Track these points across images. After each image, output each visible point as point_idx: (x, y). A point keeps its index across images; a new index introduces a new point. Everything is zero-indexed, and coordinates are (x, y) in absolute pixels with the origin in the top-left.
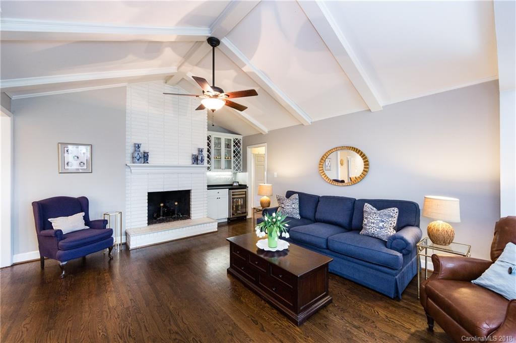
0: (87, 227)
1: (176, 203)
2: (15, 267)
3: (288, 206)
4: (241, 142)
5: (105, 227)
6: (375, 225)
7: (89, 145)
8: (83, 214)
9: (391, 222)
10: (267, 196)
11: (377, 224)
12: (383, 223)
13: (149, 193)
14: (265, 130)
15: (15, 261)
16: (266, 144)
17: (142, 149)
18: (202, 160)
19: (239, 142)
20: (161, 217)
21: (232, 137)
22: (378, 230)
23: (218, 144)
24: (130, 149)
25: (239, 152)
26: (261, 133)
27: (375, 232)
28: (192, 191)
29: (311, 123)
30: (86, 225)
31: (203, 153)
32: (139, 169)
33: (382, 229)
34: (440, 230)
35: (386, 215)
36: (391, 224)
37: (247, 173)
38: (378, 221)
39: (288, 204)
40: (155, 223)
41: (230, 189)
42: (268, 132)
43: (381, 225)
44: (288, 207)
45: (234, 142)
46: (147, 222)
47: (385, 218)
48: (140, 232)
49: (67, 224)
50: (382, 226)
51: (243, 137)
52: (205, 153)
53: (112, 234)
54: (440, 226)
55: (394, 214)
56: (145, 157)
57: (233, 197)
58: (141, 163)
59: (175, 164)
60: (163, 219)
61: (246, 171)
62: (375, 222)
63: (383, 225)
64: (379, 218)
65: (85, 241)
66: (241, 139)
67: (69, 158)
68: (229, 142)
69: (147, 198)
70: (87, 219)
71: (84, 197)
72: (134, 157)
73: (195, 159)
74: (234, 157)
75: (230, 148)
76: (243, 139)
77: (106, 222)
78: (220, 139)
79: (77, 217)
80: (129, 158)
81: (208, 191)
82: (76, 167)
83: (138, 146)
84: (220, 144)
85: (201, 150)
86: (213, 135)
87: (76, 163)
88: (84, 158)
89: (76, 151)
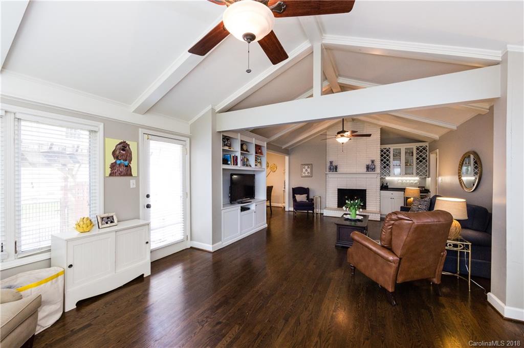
2: (290, 212)
4: (428, 148)
5: (312, 202)
7: (310, 164)
13: (338, 189)
14: (436, 137)
15: (290, 210)
16: (438, 150)
17: (334, 164)
18: (374, 169)
19: (424, 149)
21: (414, 146)
23: (398, 153)
24: (328, 164)
25: (424, 158)
26: (435, 140)
28: (367, 190)
29: (457, 127)
30: (307, 200)
31: (375, 163)
32: (332, 175)
37: (430, 179)
42: (440, 137)
45: (417, 150)
46: (337, 205)
48: (332, 209)
49: (301, 198)
51: (430, 143)
52: (378, 164)
53: (314, 205)
56: (336, 168)
58: (333, 171)
59: (355, 172)
61: (430, 177)
65: (303, 205)
66: (427, 146)
67: (304, 170)
68: (411, 150)
69: (337, 191)
70: (308, 197)
71: (308, 188)
72: (330, 169)
73: (368, 168)
74: (417, 164)
75: (412, 156)
76: (429, 146)
77: (313, 200)
78: (400, 149)
79: (305, 196)
80: (328, 170)
81: (382, 191)
82: (307, 174)
83: (331, 163)
84: (400, 153)
85: (373, 162)
86: (392, 147)
87: (306, 173)
88: (309, 170)
89: (306, 167)
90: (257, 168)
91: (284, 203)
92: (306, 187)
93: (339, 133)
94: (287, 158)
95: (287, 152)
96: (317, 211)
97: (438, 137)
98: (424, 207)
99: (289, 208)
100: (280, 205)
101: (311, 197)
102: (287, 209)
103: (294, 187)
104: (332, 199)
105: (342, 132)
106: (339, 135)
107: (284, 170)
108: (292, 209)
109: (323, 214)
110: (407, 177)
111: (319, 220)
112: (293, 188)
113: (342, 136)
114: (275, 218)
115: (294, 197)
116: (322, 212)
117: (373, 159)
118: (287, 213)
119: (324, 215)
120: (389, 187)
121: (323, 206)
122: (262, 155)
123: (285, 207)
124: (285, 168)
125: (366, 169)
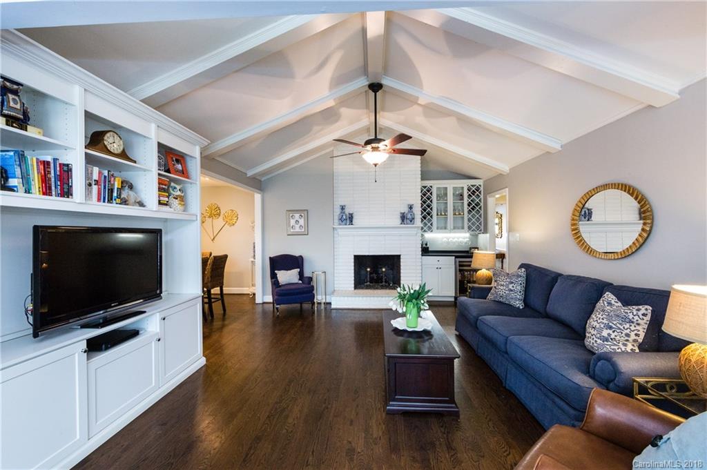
0: (301, 282)
1: (384, 270)
2: (265, 305)
3: (503, 285)
4: (482, 189)
5: (310, 284)
6: (595, 332)
7: (305, 210)
8: (299, 270)
9: (628, 331)
10: (488, 269)
11: (601, 330)
12: (611, 332)
13: (355, 256)
14: (504, 168)
15: (265, 301)
16: (507, 189)
17: (347, 211)
18: (412, 220)
19: (478, 189)
20: (368, 283)
21: (465, 184)
22: (599, 341)
23: (443, 195)
24: (338, 211)
25: (477, 204)
26: (501, 174)
27: (595, 345)
28: (401, 257)
29: (562, 147)
30: (300, 280)
31: (414, 209)
32: (344, 231)
33: (607, 340)
34: (693, 360)
35: (618, 316)
36: (628, 335)
37: (488, 235)
38: (602, 326)
39: (502, 283)
40: (362, 288)
41: (456, 257)
42: (510, 169)
43: (605, 333)
44: (502, 288)
45: (469, 190)
46: (353, 286)
47: (615, 323)
48: (345, 294)
49: (288, 277)
50: (606, 335)
51: (484, 182)
52: (417, 210)
53: (313, 290)
54: (698, 352)
55: (636, 318)
56: (351, 218)
57: (461, 268)
58: (346, 225)
59: (382, 224)
60: (370, 285)
61: (487, 233)
62: (598, 326)
63: (609, 335)
64: (605, 321)
65: (292, 291)
66: (480, 186)
67: (292, 222)
68: (461, 191)
69: (353, 260)
70: (301, 274)
71: (301, 256)
72: (341, 219)
73: (403, 218)
74: (469, 212)
75: (462, 199)
76: (484, 185)
77: (310, 279)
78: (446, 188)
79: (296, 271)
80: (336, 221)
81: (423, 257)
82: (297, 229)
83: (343, 208)
84: (446, 195)
85: (411, 207)
86: (436, 185)
87: (297, 226)
88: (302, 222)
89: (297, 216)
90: (165, 212)
91: (253, 285)
92: (297, 254)
93: (368, 142)
94: (258, 197)
95: (258, 184)
96: (319, 298)
97: (508, 169)
98: (519, 288)
99: (264, 296)
100: (246, 290)
101: (307, 274)
102: (259, 300)
103: (272, 256)
104: (345, 274)
105: (373, 141)
106: (369, 147)
107: (253, 222)
108: (269, 298)
109: (330, 304)
110: (455, 232)
111: (323, 314)
112: (270, 258)
113: (375, 149)
114: (230, 327)
115: (274, 276)
116: (328, 301)
117: (411, 203)
118: (259, 309)
119: (333, 306)
120: (430, 249)
121: (329, 290)
122: (188, 177)
123: (254, 294)
124: (254, 216)
125: (399, 221)
